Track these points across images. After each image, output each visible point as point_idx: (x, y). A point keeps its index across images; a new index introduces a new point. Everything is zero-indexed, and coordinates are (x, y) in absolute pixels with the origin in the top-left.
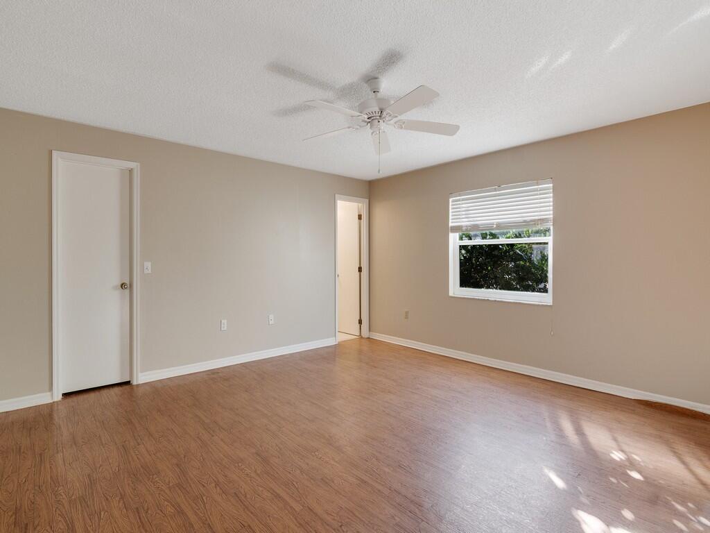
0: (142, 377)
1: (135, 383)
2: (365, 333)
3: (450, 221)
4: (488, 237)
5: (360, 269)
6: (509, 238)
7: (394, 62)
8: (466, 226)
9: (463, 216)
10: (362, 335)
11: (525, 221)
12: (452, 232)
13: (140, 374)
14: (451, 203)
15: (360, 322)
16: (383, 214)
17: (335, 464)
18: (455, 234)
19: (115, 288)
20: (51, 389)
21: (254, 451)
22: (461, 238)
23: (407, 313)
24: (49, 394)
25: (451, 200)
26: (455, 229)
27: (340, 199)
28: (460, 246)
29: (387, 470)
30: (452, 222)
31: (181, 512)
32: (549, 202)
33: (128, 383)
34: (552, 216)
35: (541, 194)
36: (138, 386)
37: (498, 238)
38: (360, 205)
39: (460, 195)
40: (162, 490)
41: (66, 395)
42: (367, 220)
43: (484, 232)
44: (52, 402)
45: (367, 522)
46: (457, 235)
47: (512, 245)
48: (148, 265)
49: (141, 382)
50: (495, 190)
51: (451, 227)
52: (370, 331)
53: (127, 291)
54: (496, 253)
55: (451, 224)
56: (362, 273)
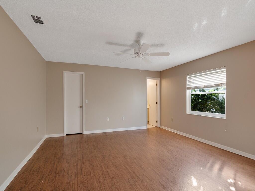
0: (85, 133)
1: (83, 134)
2: (159, 126)
3: (187, 85)
4: (202, 91)
5: (157, 103)
6: (210, 91)
7: (141, 35)
8: (193, 87)
9: (192, 83)
10: (158, 126)
11: (215, 85)
12: (188, 89)
13: (84, 131)
14: (187, 78)
15: (157, 122)
16: (165, 83)
17: (122, 162)
18: (189, 90)
19: (79, 107)
20: (63, 133)
21: (103, 155)
22: (192, 92)
23: (172, 119)
24: (63, 134)
25: (187, 77)
26: (189, 88)
27: (148, 79)
28: (191, 95)
29: (136, 167)
30: (188, 86)
31: (77, 165)
32: (224, 76)
33: (82, 134)
34: (226, 82)
35: (221, 73)
36: (84, 134)
37: (206, 91)
38: (157, 80)
39: (190, 75)
40: (76, 160)
41: (67, 135)
42: (159, 86)
43: (200, 89)
44: (63, 136)
45: (120, 178)
46: (190, 90)
47: (211, 94)
48: (87, 101)
49: (85, 134)
50: (203, 72)
51: (188, 87)
52: (160, 125)
53: (82, 108)
54: (205, 97)
55: (187, 86)
56: (158, 104)
